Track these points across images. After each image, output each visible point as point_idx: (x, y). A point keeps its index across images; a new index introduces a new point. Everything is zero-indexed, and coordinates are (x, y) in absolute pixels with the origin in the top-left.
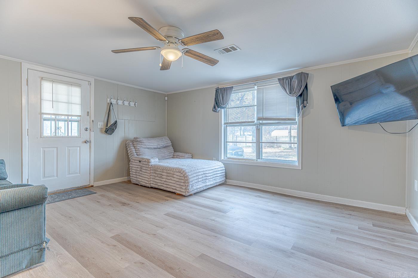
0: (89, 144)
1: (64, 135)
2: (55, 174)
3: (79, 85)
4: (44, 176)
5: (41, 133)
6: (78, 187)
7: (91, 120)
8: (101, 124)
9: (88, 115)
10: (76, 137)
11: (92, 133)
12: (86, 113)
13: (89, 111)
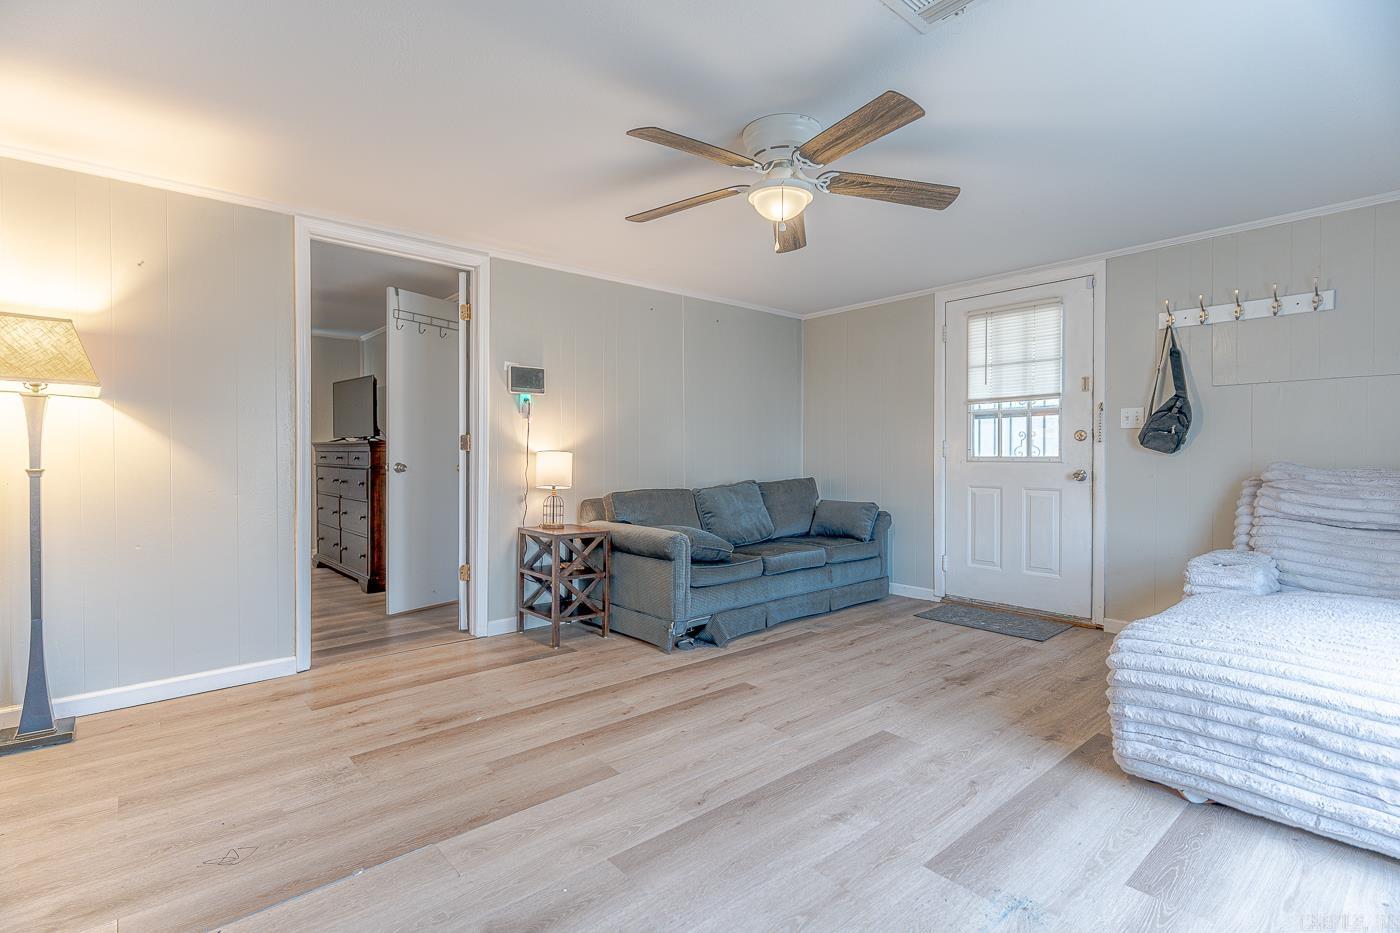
0: (1087, 483)
1: (1041, 455)
2: (996, 559)
3: (1056, 301)
4: (974, 560)
5: (968, 448)
6: (1053, 614)
7: (1097, 403)
8: (1134, 417)
9: (1085, 388)
10: (1049, 460)
11: (1100, 449)
12: (1080, 383)
13: (1089, 374)
